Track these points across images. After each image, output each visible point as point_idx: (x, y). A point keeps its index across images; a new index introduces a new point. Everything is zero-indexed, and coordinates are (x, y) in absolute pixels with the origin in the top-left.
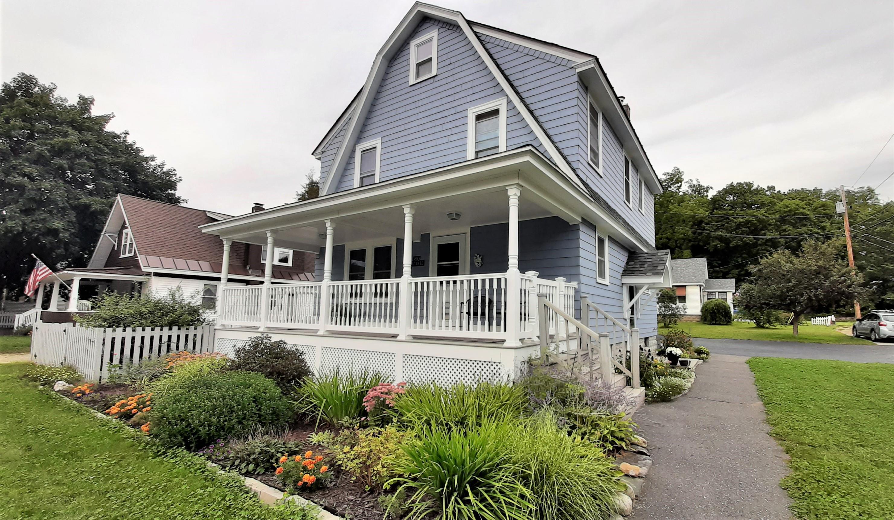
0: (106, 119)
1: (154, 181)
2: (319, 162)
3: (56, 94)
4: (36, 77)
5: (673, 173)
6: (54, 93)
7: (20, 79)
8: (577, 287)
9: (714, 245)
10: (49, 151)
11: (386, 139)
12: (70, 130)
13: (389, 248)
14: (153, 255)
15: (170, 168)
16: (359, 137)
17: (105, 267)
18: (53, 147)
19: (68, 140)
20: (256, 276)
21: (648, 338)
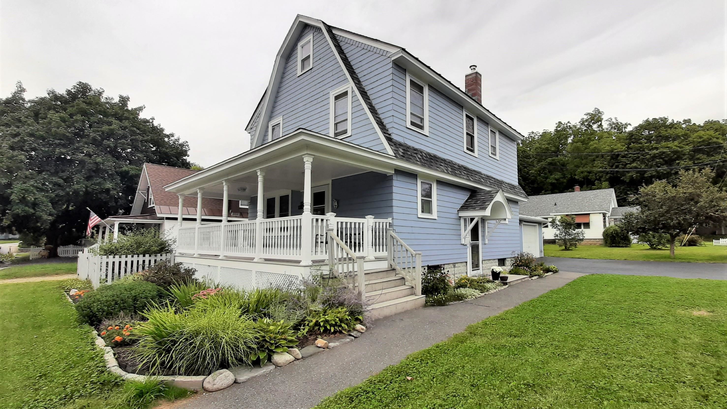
0: (140, 109)
1: (171, 151)
2: (250, 134)
3: (105, 95)
4: (90, 84)
5: (594, 113)
6: (103, 95)
7: (78, 86)
8: (391, 222)
9: (630, 176)
10: (100, 136)
11: (285, 117)
12: (113, 120)
13: (288, 195)
14: (165, 205)
15: (184, 141)
16: (270, 117)
17: (141, 214)
18: (103, 133)
19: (112, 127)
20: (236, 217)
21: (505, 259)
